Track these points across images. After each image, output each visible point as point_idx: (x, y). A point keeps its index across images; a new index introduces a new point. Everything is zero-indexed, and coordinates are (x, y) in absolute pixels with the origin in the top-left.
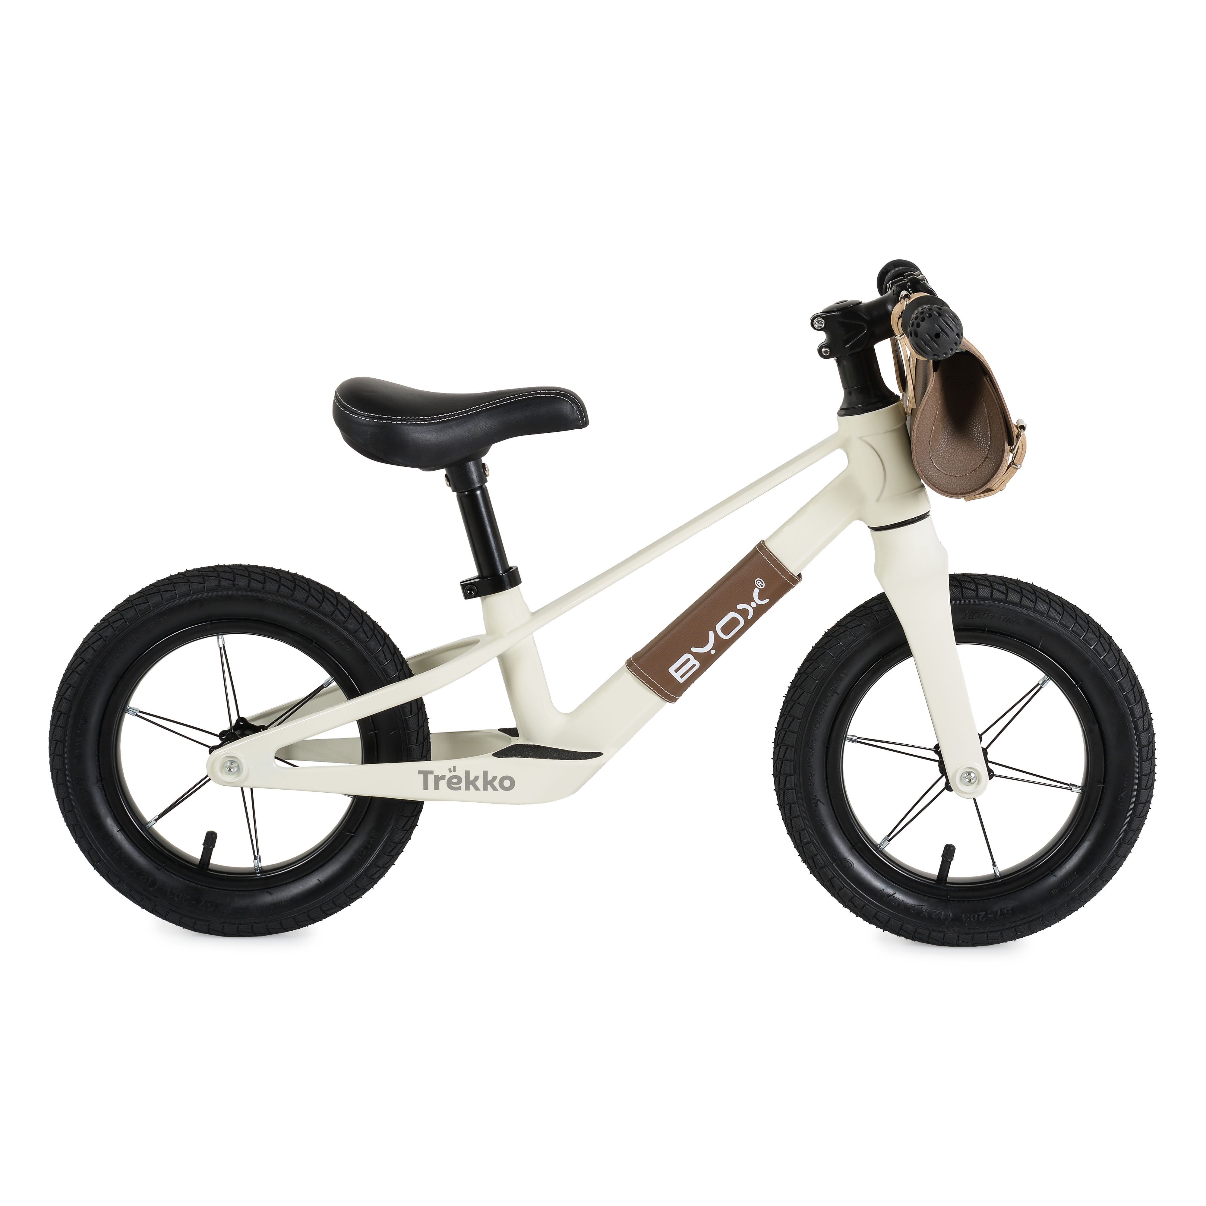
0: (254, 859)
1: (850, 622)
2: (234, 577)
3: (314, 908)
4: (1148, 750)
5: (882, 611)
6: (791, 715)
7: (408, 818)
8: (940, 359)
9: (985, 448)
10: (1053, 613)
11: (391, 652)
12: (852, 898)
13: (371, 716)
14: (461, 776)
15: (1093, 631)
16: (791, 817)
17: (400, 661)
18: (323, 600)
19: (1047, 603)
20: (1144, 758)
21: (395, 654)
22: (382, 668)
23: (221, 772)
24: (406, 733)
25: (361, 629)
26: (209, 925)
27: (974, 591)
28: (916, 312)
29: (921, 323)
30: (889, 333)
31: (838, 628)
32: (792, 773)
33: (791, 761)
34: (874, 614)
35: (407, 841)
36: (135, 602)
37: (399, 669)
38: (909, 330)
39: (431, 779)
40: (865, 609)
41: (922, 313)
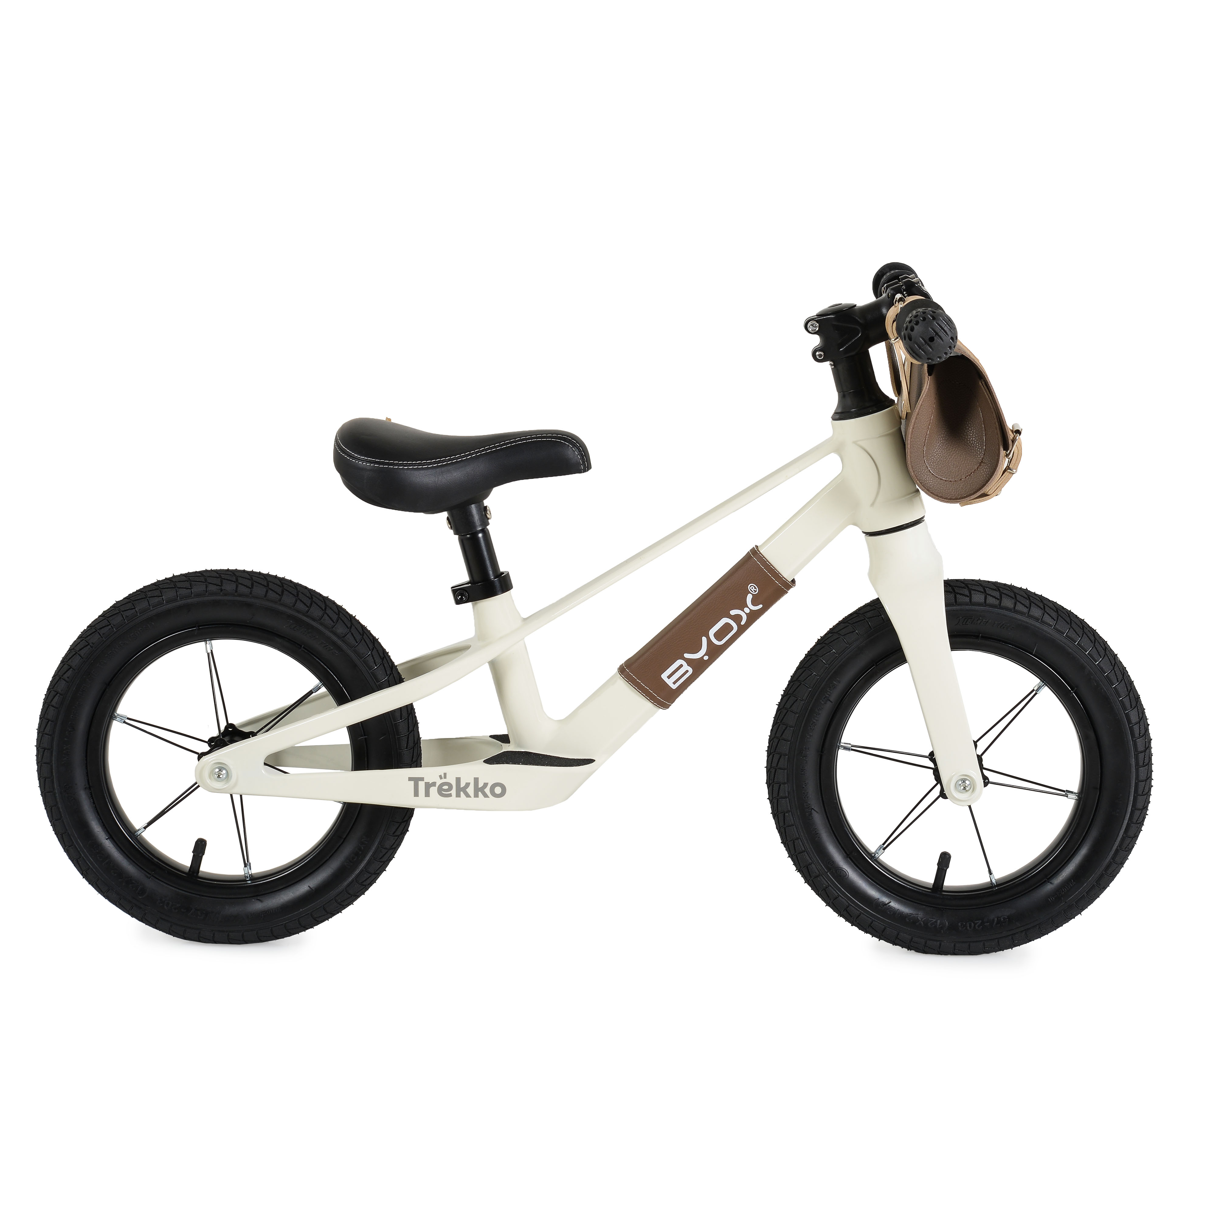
0: (244, 866)
1: (843, 629)
2: (222, 582)
3: (305, 915)
4: (1145, 756)
5: (875, 618)
6: (783, 723)
7: (399, 824)
8: (934, 363)
9: (980, 453)
10: (1047, 618)
11: (380, 657)
12: (848, 907)
13: (361, 722)
14: (451, 783)
15: (1088, 636)
16: (785, 826)
17: (389, 665)
18: (311, 604)
19: (1041, 608)
20: (1141, 763)
21: (385, 658)
22: (371, 672)
23: (210, 778)
24: (396, 738)
25: (350, 633)
26: (200, 933)
27: (968, 596)
28: (910, 315)
29: (915, 326)
30: (883, 337)
31: (831, 635)
32: (786, 781)
33: (784, 769)
34: (867, 621)
35: (398, 846)
36: (122, 608)
37: (388, 673)
38: (902, 333)
39: (422, 785)
40: (858, 616)
41: (916, 316)
